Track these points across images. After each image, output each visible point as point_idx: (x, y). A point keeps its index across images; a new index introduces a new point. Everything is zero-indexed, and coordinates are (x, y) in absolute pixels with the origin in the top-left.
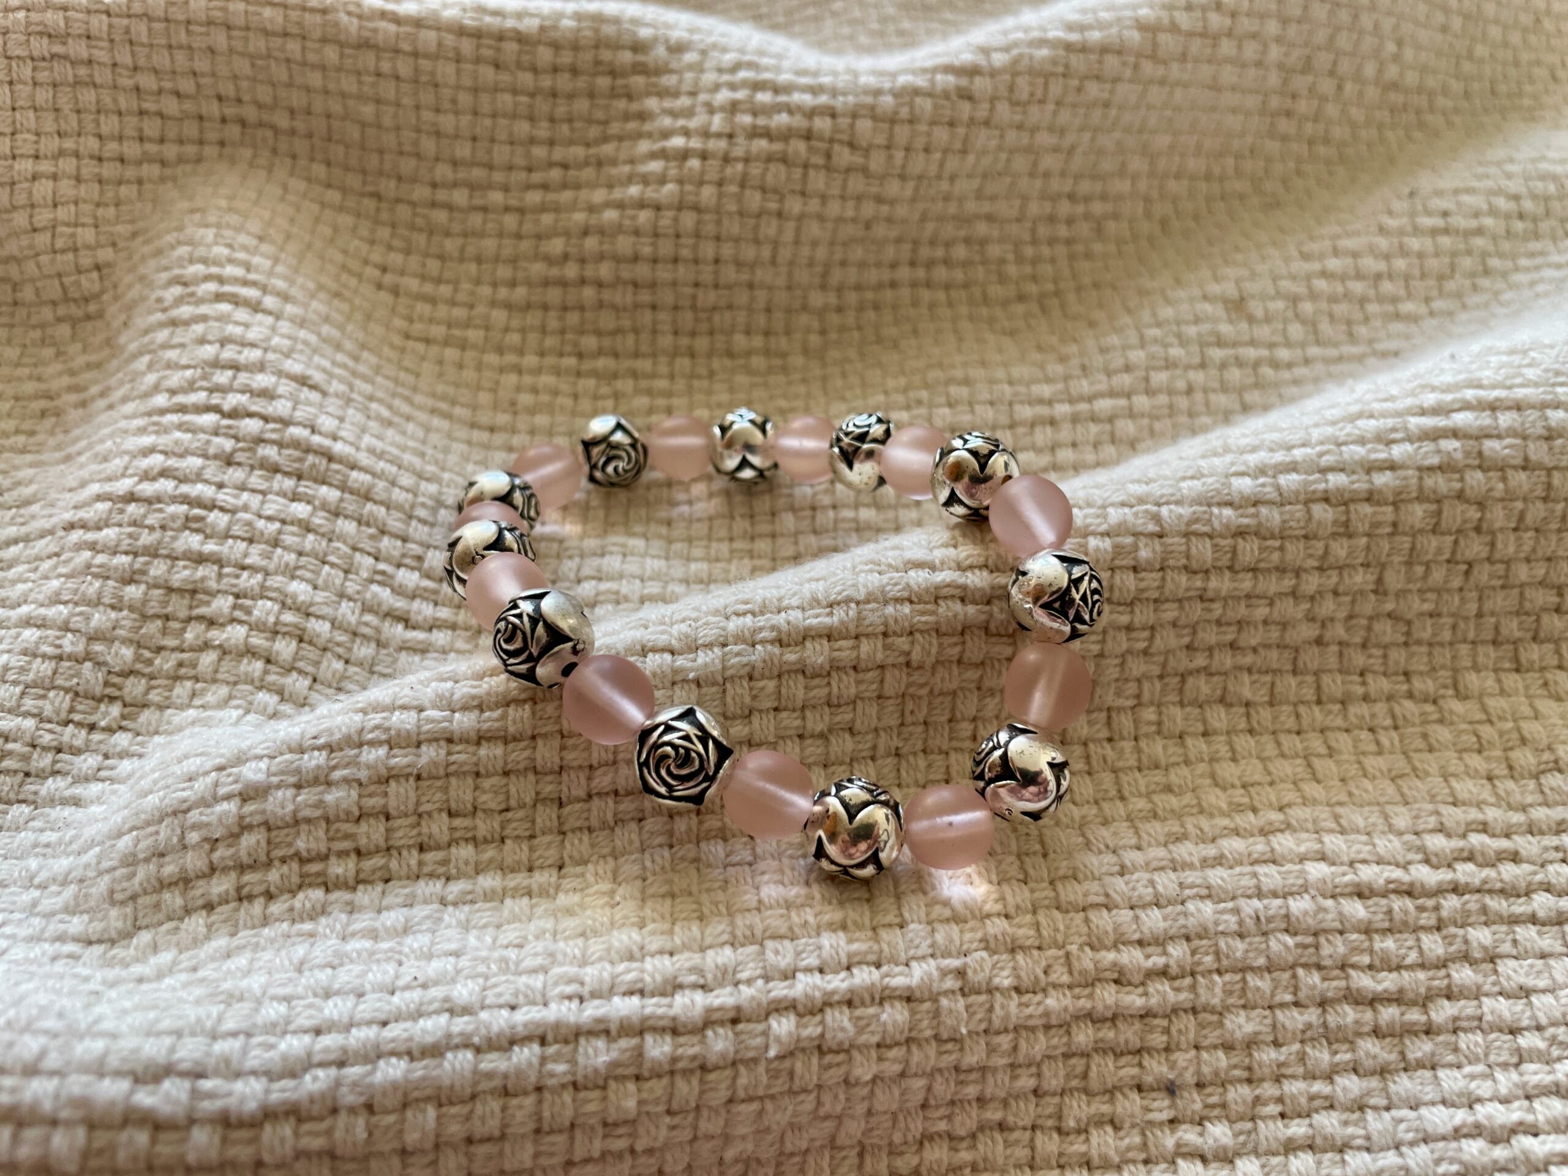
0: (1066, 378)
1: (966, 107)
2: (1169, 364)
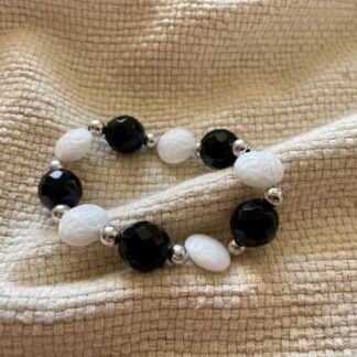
0: (291, 99)
1: (260, 9)
2: (324, 94)
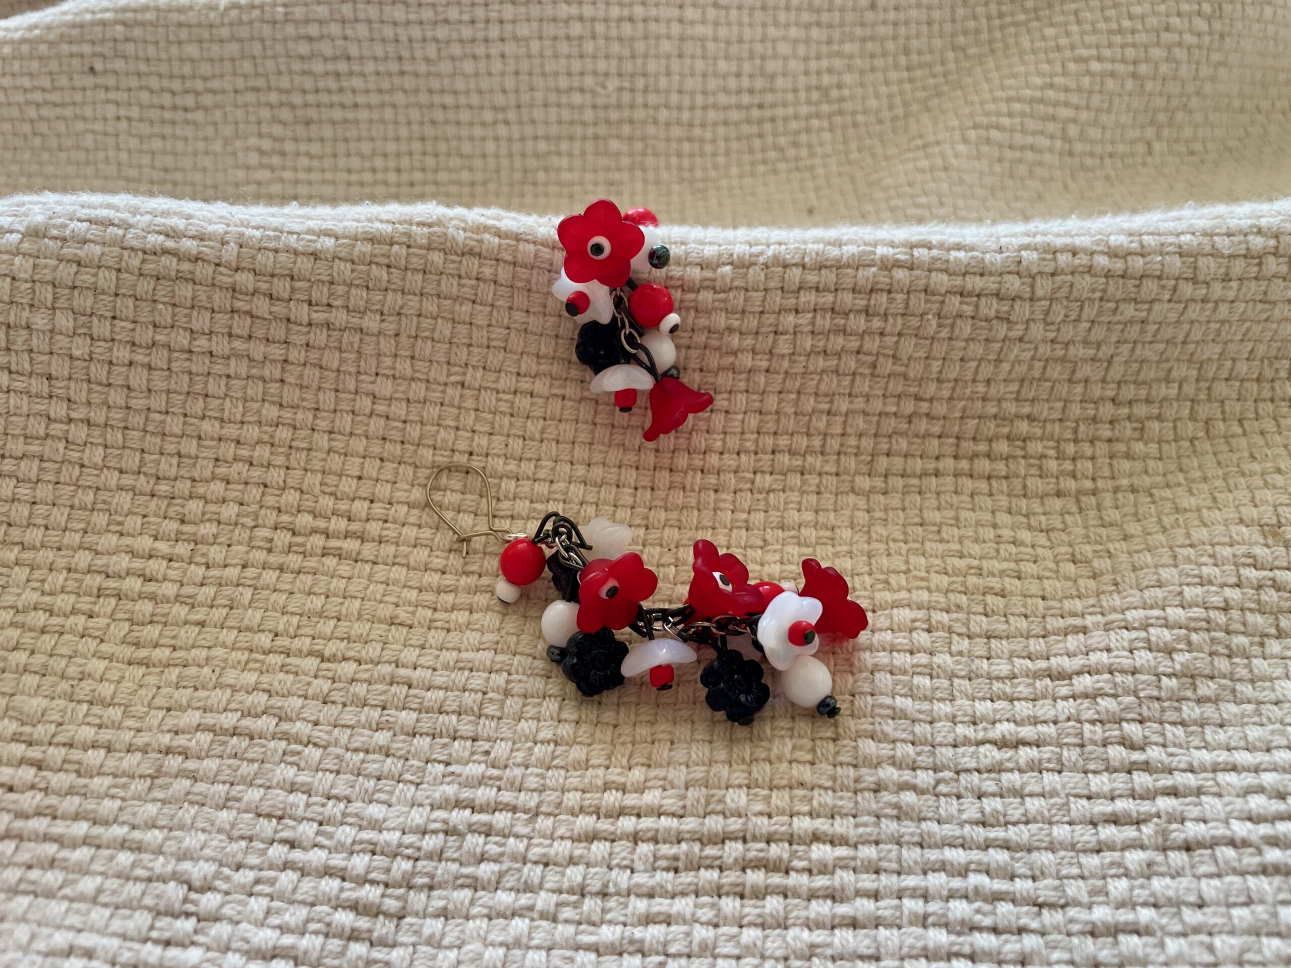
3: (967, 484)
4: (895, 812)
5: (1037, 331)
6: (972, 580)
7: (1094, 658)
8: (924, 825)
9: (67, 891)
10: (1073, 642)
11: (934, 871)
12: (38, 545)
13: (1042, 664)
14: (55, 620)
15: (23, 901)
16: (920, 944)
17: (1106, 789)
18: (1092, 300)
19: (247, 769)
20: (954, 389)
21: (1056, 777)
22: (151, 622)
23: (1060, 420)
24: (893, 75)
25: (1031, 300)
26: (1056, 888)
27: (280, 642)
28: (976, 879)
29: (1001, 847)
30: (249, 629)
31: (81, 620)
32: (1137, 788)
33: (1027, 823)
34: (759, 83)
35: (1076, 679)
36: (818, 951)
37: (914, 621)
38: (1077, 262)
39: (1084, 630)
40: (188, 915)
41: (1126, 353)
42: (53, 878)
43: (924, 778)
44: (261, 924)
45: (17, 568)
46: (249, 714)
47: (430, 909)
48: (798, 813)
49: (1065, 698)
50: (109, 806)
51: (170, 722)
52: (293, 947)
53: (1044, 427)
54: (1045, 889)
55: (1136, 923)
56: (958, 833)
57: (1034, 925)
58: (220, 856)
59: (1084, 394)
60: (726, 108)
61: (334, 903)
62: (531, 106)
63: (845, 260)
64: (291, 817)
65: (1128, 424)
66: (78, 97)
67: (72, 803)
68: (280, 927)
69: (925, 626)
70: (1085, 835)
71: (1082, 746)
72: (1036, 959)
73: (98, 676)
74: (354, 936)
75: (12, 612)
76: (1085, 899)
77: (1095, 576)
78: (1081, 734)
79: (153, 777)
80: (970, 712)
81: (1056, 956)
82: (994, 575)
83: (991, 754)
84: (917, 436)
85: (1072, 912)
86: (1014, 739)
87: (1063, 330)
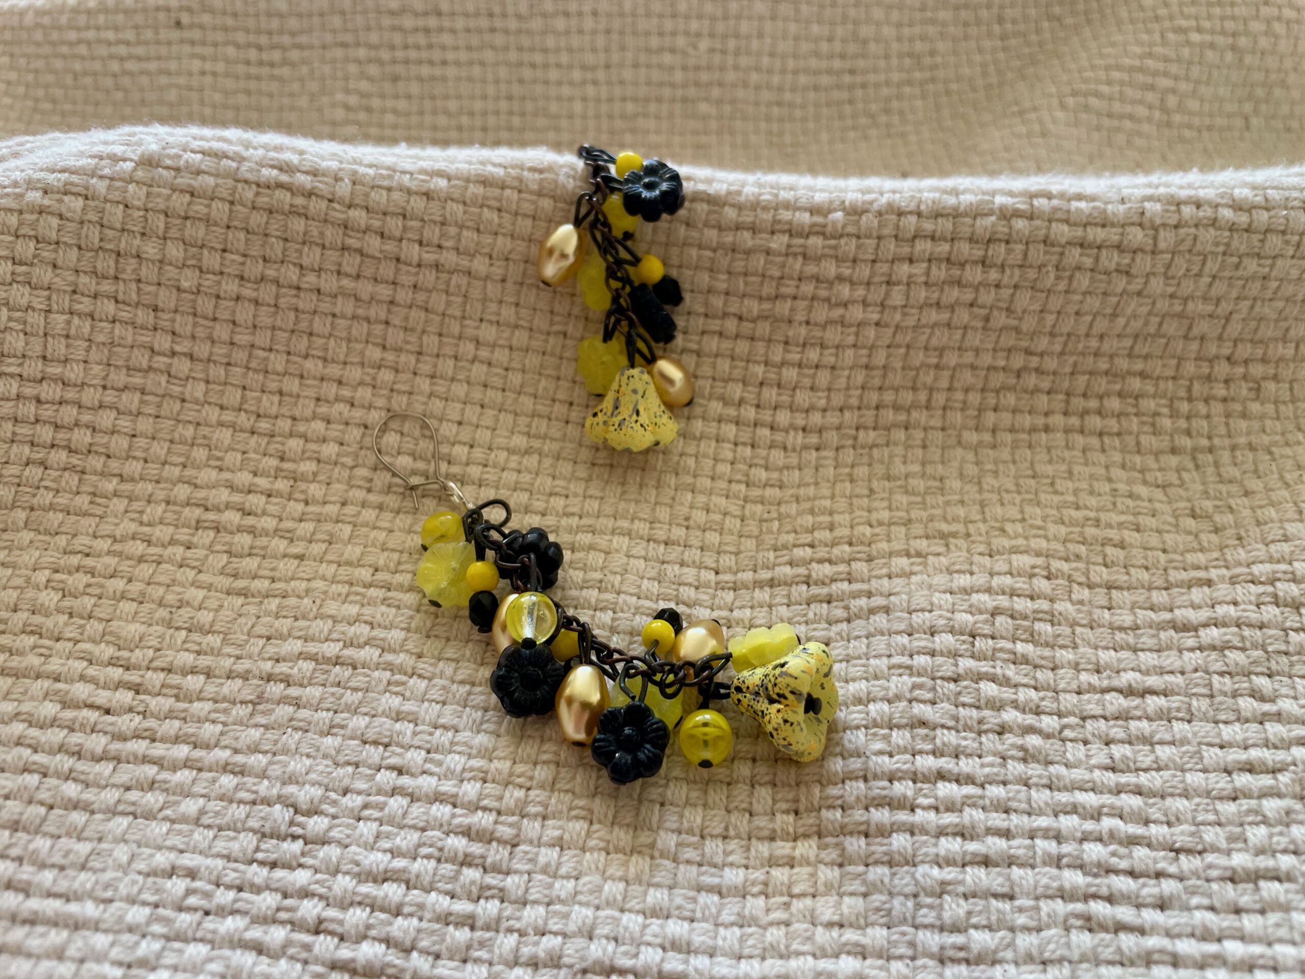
3: (1079, 440)
4: (1021, 754)
5: (1157, 285)
6: (1090, 531)
7: (1221, 610)
8: (1051, 768)
9: (168, 812)
10: (1197, 594)
11: (1066, 813)
12: (137, 477)
13: (1167, 616)
14: (152, 550)
15: (123, 822)
16: (1055, 884)
17: (1239, 737)
18: (1215, 254)
19: (350, 698)
20: (1065, 344)
21: (1186, 726)
22: (250, 555)
23: (1174, 378)
24: (987, 44)
25: (1153, 252)
26: (1192, 834)
27: (380, 576)
28: (1108, 823)
29: (1135, 793)
30: (349, 563)
31: (179, 551)
32: (1271, 737)
33: (1159, 769)
34: (852, 48)
35: (1202, 632)
36: (949, 888)
37: (1033, 567)
38: (1201, 214)
39: (1209, 583)
40: (295, 837)
41: (1245, 310)
42: (153, 799)
43: (1049, 723)
44: (371, 847)
45: (115, 500)
46: (352, 645)
47: (545, 839)
48: (921, 752)
49: (1192, 650)
50: (209, 731)
51: (271, 650)
52: (404, 870)
53: (1157, 385)
54: (1181, 835)
55: (1276, 870)
56: (1087, 776)
57: (1173, 869)
58: (326, 781)
59: (1199, 351)
60: (817, 73)
61: (445, 828)
62: (621, 65)
63: (962, 208)
64: (398, 745)
65: (1243, 384)
66: (163, 50)
67: (172, 727)
68: (391, 851)
69: (1045, 573)
70: (1221, 782)
71: (1212, 696)
72: (1176, 903)
73: (196, 604)
74: (467, 861)
75: (109, 541)
76: (1224, 845)
77: (1216, 530)
78: (1210, 685)
79: (254, 704)
80: (1094, 659)
81: (1195, 901)
82: (1111, 527)
83: (1116, 702)
84: (1025, 391)
85: (1210, 858)
86: (1140, 687)
87: (1183, 284)
